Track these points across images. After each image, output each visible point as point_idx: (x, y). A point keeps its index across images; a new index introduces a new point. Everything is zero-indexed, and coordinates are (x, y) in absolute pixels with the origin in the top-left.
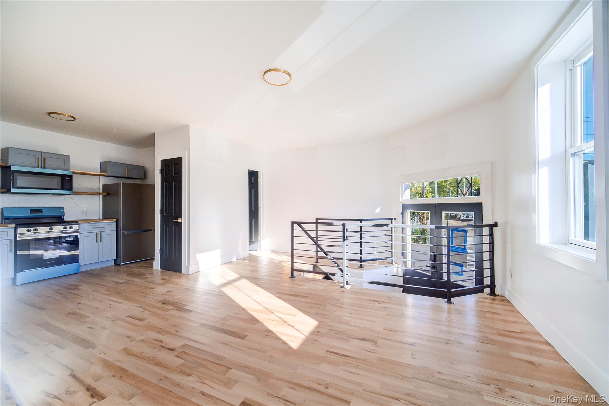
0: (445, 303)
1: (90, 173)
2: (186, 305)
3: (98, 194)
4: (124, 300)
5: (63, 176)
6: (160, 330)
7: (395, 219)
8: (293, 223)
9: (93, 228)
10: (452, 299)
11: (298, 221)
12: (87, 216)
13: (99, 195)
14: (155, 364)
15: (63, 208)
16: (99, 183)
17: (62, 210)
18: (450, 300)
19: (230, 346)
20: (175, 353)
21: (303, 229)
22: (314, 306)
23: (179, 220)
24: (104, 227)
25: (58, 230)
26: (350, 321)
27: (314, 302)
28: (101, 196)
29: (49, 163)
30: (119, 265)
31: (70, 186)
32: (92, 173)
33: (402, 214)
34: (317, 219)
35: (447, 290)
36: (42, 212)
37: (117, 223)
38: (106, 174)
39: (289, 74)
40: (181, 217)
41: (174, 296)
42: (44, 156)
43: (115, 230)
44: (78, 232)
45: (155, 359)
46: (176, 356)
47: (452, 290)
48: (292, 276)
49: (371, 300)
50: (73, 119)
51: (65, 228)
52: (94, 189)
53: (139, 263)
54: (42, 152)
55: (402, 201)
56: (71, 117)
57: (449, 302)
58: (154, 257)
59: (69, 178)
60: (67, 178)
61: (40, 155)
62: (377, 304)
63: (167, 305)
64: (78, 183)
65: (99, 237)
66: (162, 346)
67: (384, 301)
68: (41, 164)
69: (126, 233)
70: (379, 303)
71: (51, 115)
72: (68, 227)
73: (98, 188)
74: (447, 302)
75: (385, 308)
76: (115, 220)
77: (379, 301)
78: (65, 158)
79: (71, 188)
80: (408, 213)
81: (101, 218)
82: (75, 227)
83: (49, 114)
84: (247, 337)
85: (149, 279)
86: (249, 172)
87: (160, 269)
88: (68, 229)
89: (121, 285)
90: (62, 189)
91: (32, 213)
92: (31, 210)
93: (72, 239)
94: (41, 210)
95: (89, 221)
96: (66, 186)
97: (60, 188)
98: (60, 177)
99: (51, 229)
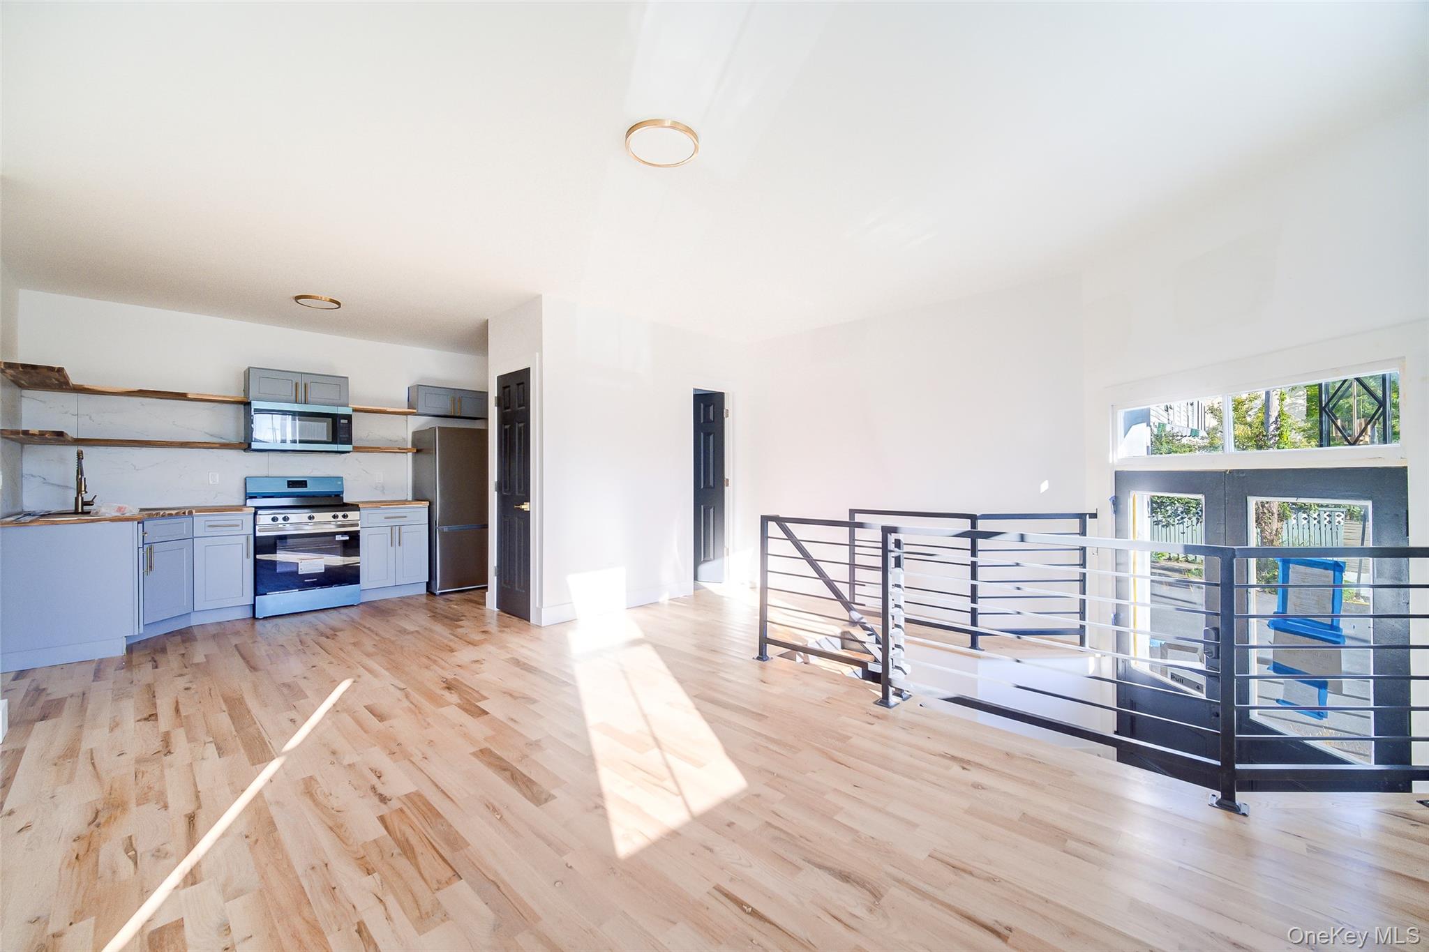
0: (1211, 805)
1: (385, 409)
2: (485, 698)
3: (403, 451)
4: (387, 669)
5: (335, 418)
6: (396, 749)
7: (1094, 516)
8: (765, 520)
9: (386, 518)
10: (1241, 797)
11: (781, 516)
12: (384, 493)
13: (406, 453)
14: (331, 828)
15: (341, 479)
16: (406, 429)
17: (340, 483)
18: (1232, 799)
19: (499, 817)
20: (384, 810)
21: (790, 536)
22: (766, 745)
23: (525, 507)
24: (405, 517)
25: (325, 521)
26: (842, 808)
27: (773, 736)
28: (410, 455)
29: (314, 394)
30: (435, 594)
31: (347, 436)
32: (389, 410)
33: (1116, 502)
34: (853, 512)
35: (1219, 763)
36: (306, 487)
37: (429, 508)
38: (415, 411)
39: (688, 130)
40: (528, 500)
41: (478, 674)
42: (306, 379)
43: (427, 522)
44: (357, 525)
45: (340, 814)
46: (382, 819)
47: (1238, 766)
48: (762, 656)
49: (943, 756)
50: (337, 306)
51: (335, 517)
52: (397, 441)
53: (471, 592)
54: (302, 373)
55: (1115, 461)
56: (332, 300)
57: (1227, 803)
58: (487, 583)
59: (346, 421)
60: (342, 421)
61: (297, 379)
62: (956, 769)
63: (451, 693)
64: (362, 429)
65: (395, 538)
66: (374, 788)
67: (986, 762)
68: (301, 396)
69: (446, 529)
70: (964, 768)
71: (299, 301)
72: (340, 514)
73: (404, 439)
74: (1220, 804)
75: (976, 786)
76: (428, 503)
77: (968, 762)
78: (341, 382)
79: (349, 441)
80: (1139, 501)
81: (410, 498)
82: (353, 516)
83: (297, 298)
84: (551, 803)
85: (462, 629)
86: (694, 395)
87: (496, 609)
88: (340, 518)
89: (409, 637)
90: (334, 441)
91: (288, 487)
92: (288, 482)
93: (347, 538)
94: (306, 481)
95: (379, 505)
96: (342, 435)
97: (331, 440)
98: (330, 419)
99: (310, 518)
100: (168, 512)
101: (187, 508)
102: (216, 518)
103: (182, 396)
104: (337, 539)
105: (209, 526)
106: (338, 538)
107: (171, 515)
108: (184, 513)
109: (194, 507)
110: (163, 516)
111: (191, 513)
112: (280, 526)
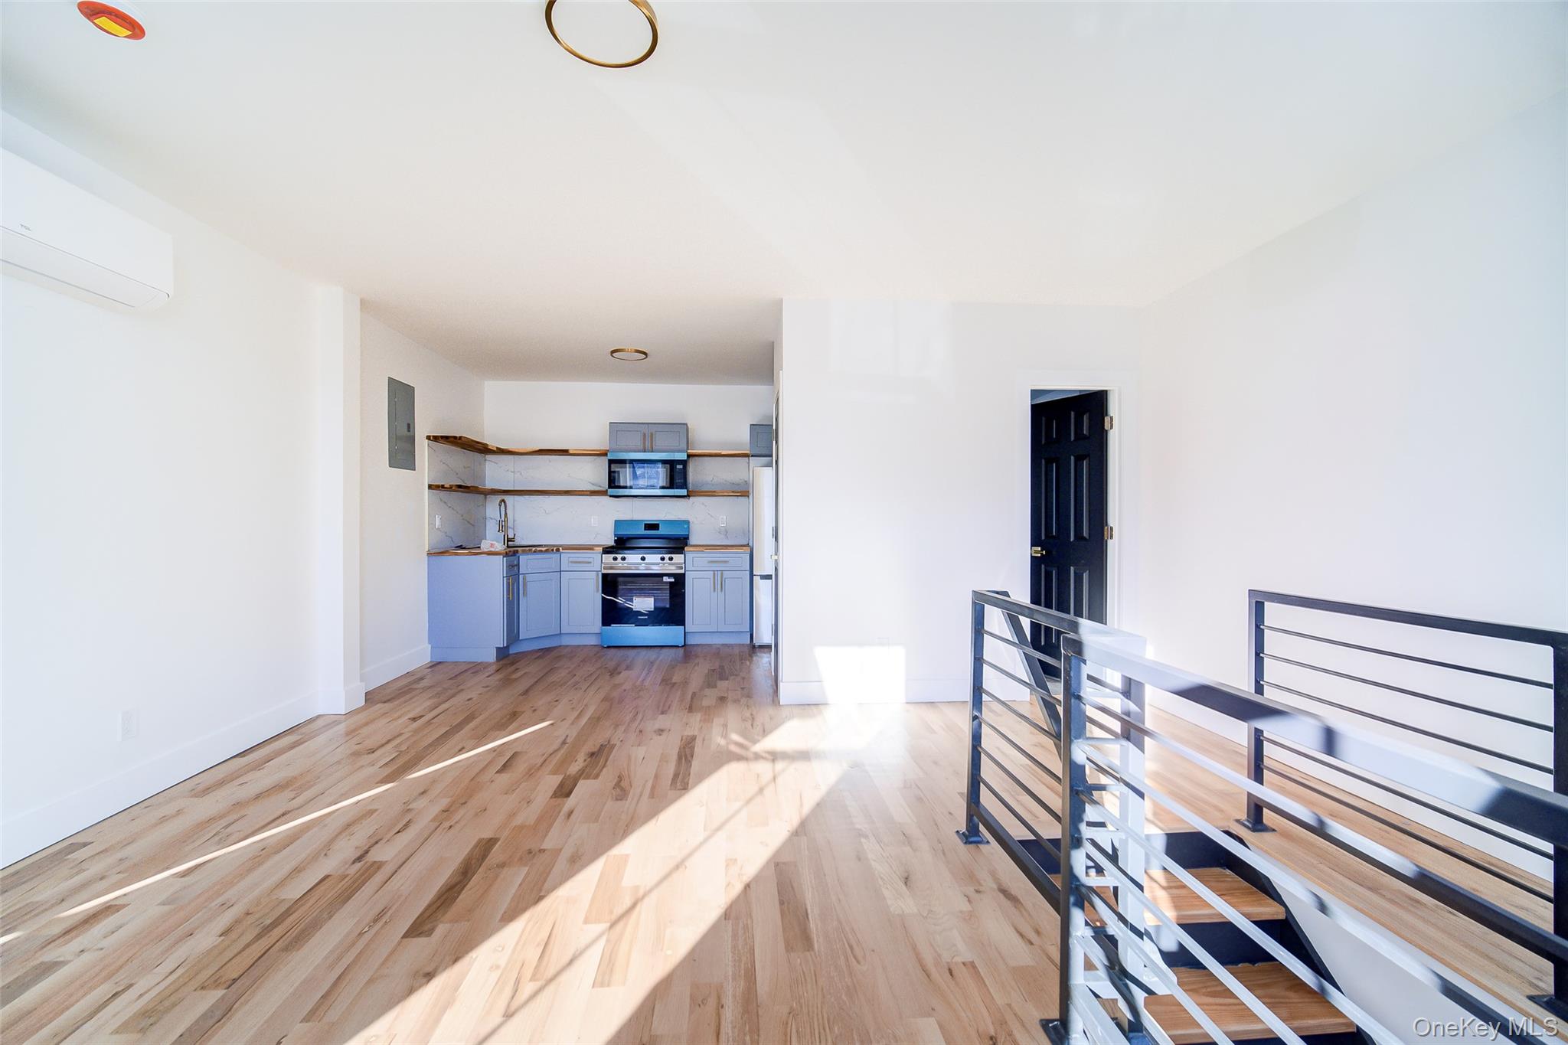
3: (738, 494)
5: (671, 464)
9: (711, 563)
15: (687, 522)
16: (747, 472)
17: (686, 526)
24: (727, 562)
25: (655, 563)
29: (659, 442)
31: (682, 481)
32: (724, 453)
36: (658, 529)
38: (748, 452)
42: (652, 429)
43: (749, 569)
44: (682, 568)
50: (645, 356)
51: (662, 559)
52: (738, 484)
54: (648, 424)
56: (638, 351)
59: (681, 467)
60: (678, 466)
61: (647, 430)
64: (697, 473)
65: (717, 583)
68: (648, 445)
71: (614, 355)
72: (668, 556)
73: (746, 481)
76: (748, 549)
78: (682, 429)
79: (684, 485)
82: (678, 558)
83: (613, 352)
88: (667, 560)
90: (679, 486)
91: (645, 529)
92: (646, 525)
93: (673, 580)
94: (658, 525)
95: (701, 549)
96: (678, 481)
97: (668, 485)
98: (668, 466)
99: (643, 559)
100: (538, 549)
101: (554, 546)
102: (577, 555)
103: (564, 452)
104: (664, 580)
105: (572, 562)
106: (666, 579)
107: (541, 551)
108: (553, 550)
109: (561, 546)
110: (535, 552)
111: (558, 550)
112: (620, 565)
